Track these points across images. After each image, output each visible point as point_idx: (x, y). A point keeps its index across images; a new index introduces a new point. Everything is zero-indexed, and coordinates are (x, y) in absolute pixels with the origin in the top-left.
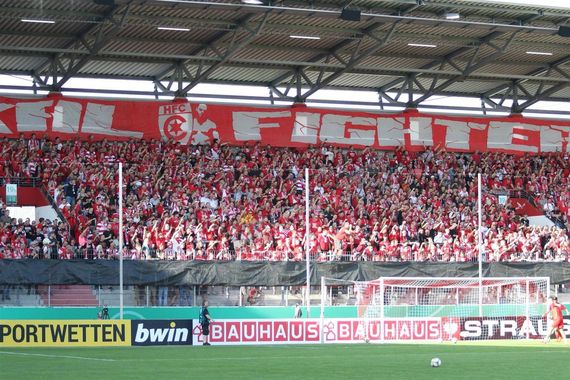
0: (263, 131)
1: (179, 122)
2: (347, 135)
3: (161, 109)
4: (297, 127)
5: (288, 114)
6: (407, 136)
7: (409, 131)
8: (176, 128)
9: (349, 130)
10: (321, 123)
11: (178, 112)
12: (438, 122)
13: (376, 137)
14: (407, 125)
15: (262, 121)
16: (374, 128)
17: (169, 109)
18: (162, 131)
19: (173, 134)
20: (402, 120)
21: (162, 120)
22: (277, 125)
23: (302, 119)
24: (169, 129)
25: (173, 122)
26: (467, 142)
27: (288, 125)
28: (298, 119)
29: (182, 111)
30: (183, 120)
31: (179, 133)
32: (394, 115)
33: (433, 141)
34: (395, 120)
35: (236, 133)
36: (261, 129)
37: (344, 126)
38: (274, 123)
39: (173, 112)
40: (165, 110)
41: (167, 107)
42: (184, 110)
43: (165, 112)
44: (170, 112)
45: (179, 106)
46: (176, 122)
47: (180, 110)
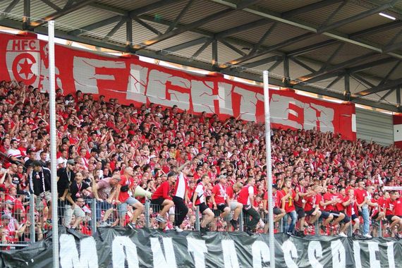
0: (100, 84)
1: (29, 61)
2: (168, 97)
4: (132, 81)
5: (122, 65)
6: (216, 103)
7: (216, 97)
8: (26, 69)
9: (170, 91)
10: (148, 79)
11: (29, 49)
12: (238, 90)
13: (191, 101)
14: (215, 92)
15: (99, 71)
16: (188, 91)
17: (18, 45)
18: (10, 71)
19: (23, 76)
20: (211, 84)
21: (10, 57)
22: (112, 78)
23: (136, 73)
24: (19, 69)
25: (22, 61)
27: (122, 78)
28: (133, 72)
29: (33, 49)
30: (34, 61)
31: (30, 76)
32: (208, 78)
33: (232, 110)
34: (205, 84)
35: (76, 84)
36: (98, 81)
37: (165, 86)
38: (110, 74)
39: (23, 48)
40: (14, 45)
41: (17, 41)
42: (35, 48)
43: (14, 48)
44: (19, 48)
45: (29, 41)
46: (26, 61)
47: (31, 48)
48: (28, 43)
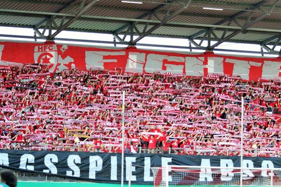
0: (105, 64)
1: (48, 57)
2: (164, 68)
3: (36, 48)
4: (130, 62)
5: (123, 53)
6: (206, 70)
7: (207, 66)
8: (47, 60)
9: (166, 65)
10: (146, 60)
11: (48, 50)
12: (227, 60)
13: (184, 69)
14: (205, 63)
15: (105, 57)
16: (183, 64)
17: (42, 48)
20: (203, 59)
21: (36, 56)
22: (115, 61)
23: (133, 57)
24: (42, 61)
25: (44, 57)
26: (247, 75)
28: (131, 56)
29: (51, 50)
30: (51, 56)
32: (197, 56)
33: (223, 73)
34: (198, 59)
35: (87, 66)
37: (162, 62)
38: (114, 59)
39: (45, 50)
40: (39, 48)
41: (40, 47)
43: (39, 50)
44: (42, 50)
45: (48, 46)
46: (46, 57)
47: (49, 49)
48: (48, 47)
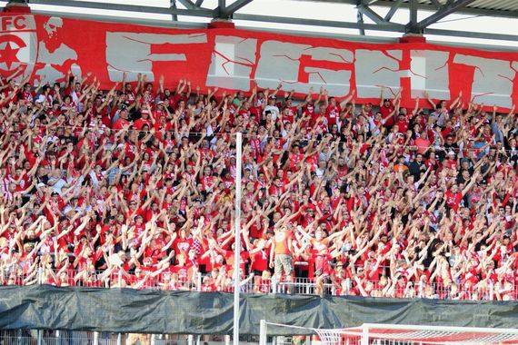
0: (157, 67)
1: (14, 46)
2: (303, 78)
4: (217, 61)
5: (202, 39)
6: (406, 83)
7: (408, 74)
9: (307, 69)
10: (258, 55)
11: (14, 29)
12: (459, 59)
13: (353, 81)
14: (405, 64)
15: (156, 49)
16: (350, 67)
20: (398, 54)
22: (182, 57)
23: (226, 48)
25: (4, 46)
26: (509, 96)
27: (201, 57)
28: (219, 47)
29: (20, 28)
30: (21, 44)
31: (14, 65)
32: (384, 46)
33: (449, 91)
34: (387, 54)
35: (109, 69)
36: (154, 63)
37: (299, 62)
38: (179, 53)
39: (5, 28)
42: (24, 26)
45: (14, 18)
47: (16, 26)
48: (12, 21)
